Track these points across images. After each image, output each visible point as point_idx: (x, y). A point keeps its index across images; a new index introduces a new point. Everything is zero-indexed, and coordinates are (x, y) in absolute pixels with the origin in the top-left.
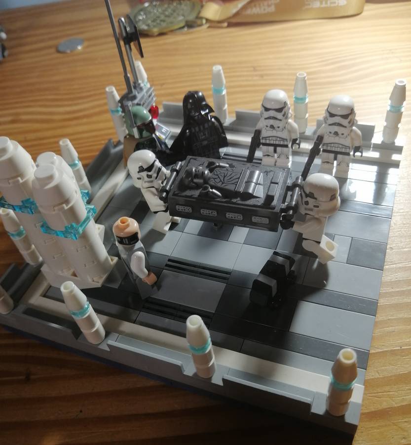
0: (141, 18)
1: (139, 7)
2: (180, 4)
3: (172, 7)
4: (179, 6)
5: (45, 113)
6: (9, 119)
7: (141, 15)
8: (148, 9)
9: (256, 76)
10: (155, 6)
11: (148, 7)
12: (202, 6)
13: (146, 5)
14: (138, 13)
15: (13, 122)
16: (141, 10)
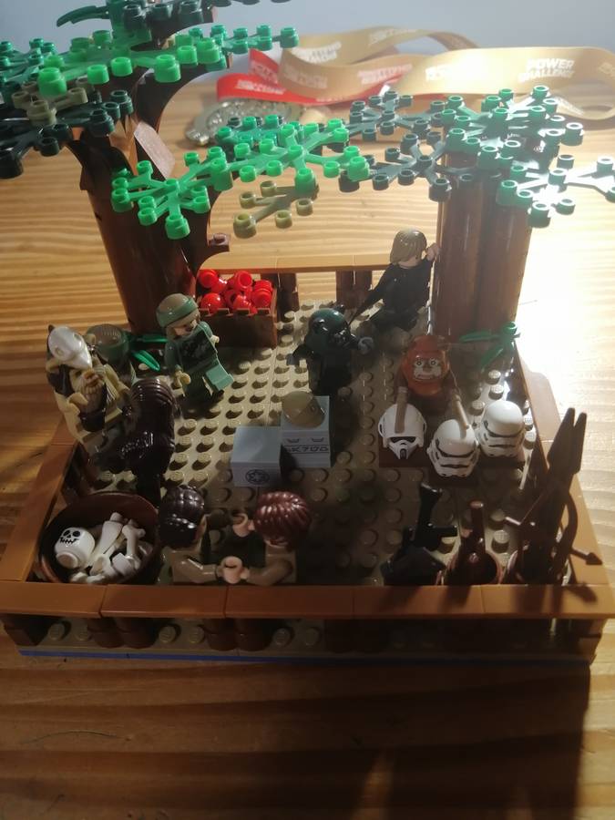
0: (215, 121)
1: (216, 107)
2: (272, 108)
3: (260, 111)
4: (269, 110)
5: (66, 241)
6: (18, 244)
7: (217, 118)
8: (227, 111)
9: (365, 214)
10: (237, 107)
11: (227, 107)
12: (301, 114)
13: (225, 105)
14: (213, 116)
15: (21, 249)
16: (218, 111)
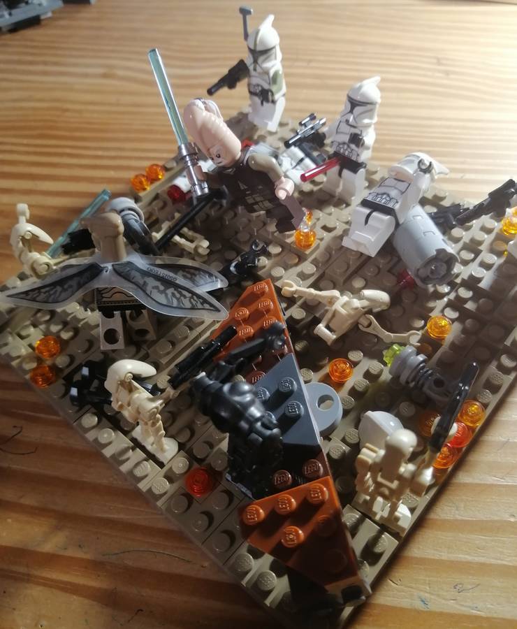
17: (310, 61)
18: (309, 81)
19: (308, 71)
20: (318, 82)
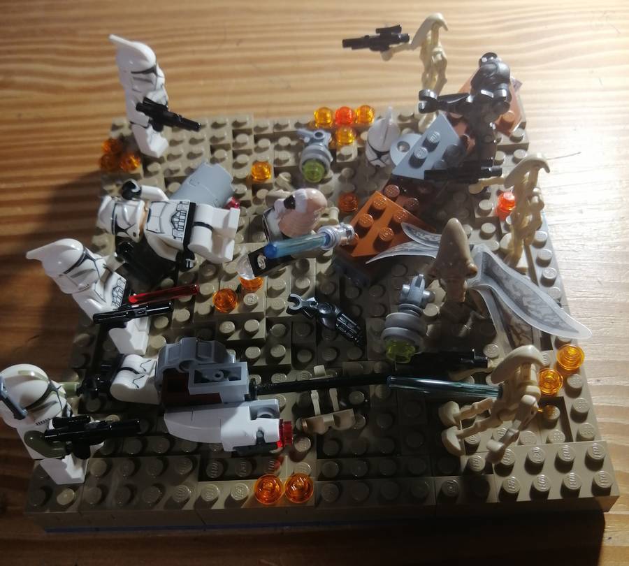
17: (240, 41)
18: (238, 67)
19: (238, 55)
20: (249, 67)
